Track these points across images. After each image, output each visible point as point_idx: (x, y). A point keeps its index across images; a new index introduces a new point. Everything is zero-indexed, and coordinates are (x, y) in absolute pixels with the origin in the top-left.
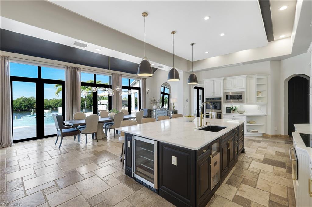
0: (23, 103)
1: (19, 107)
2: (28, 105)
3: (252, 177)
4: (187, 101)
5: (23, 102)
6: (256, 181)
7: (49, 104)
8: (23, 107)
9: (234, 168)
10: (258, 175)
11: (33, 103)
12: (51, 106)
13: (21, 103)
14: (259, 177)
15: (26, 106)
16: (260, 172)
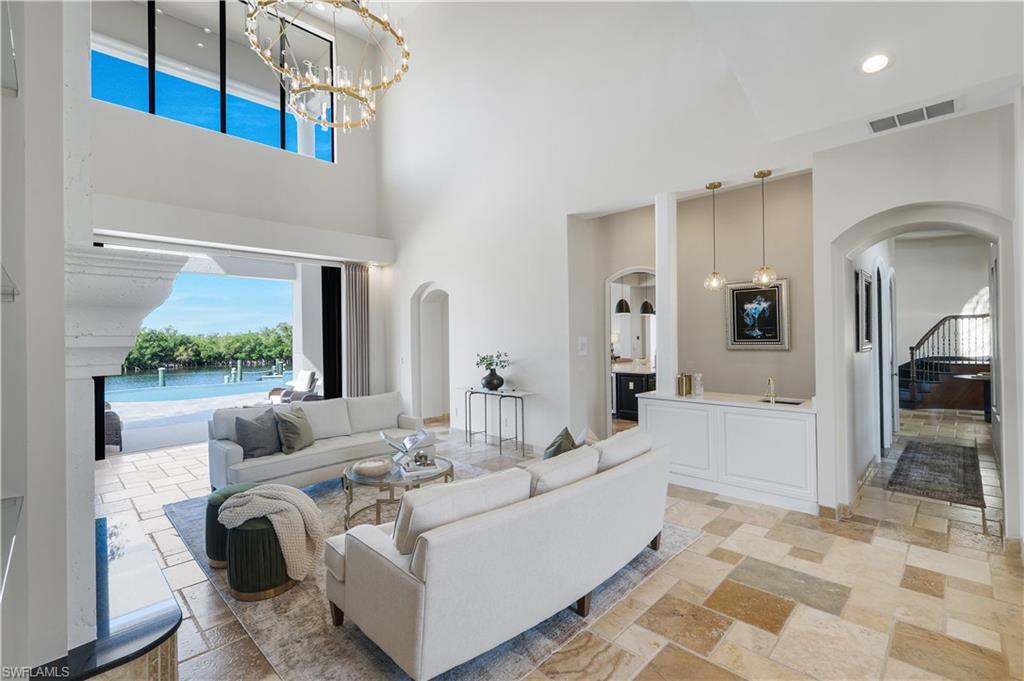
0: (147, 348)
1: (136, 359)
2: (161, 351)
4: (638, 338)
5: (147, 345)
7: (216, 350)
8: (147, 357)
11: (172, 345)
12: (220, 354)
13: (141, 347)
15: (154, 356)
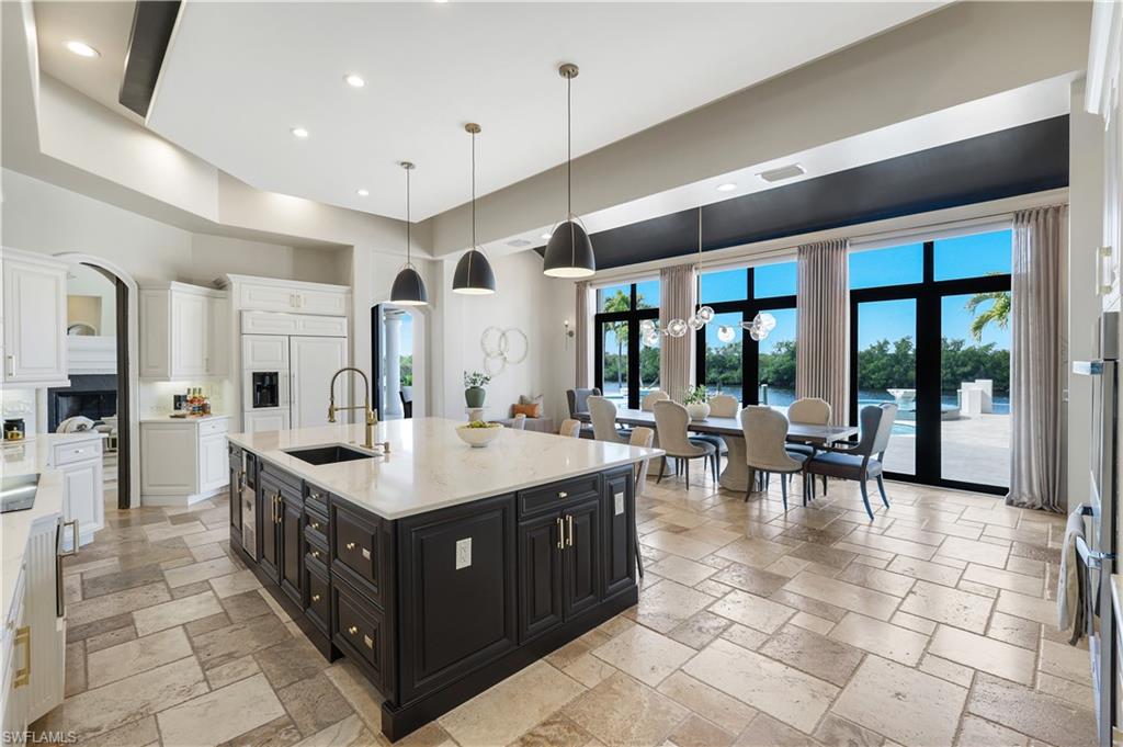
3: (214, 643)
6: (194, 639)
9: (295, 630)
10: (202, 664)
14: (193, 659)
16: (206, 680)
